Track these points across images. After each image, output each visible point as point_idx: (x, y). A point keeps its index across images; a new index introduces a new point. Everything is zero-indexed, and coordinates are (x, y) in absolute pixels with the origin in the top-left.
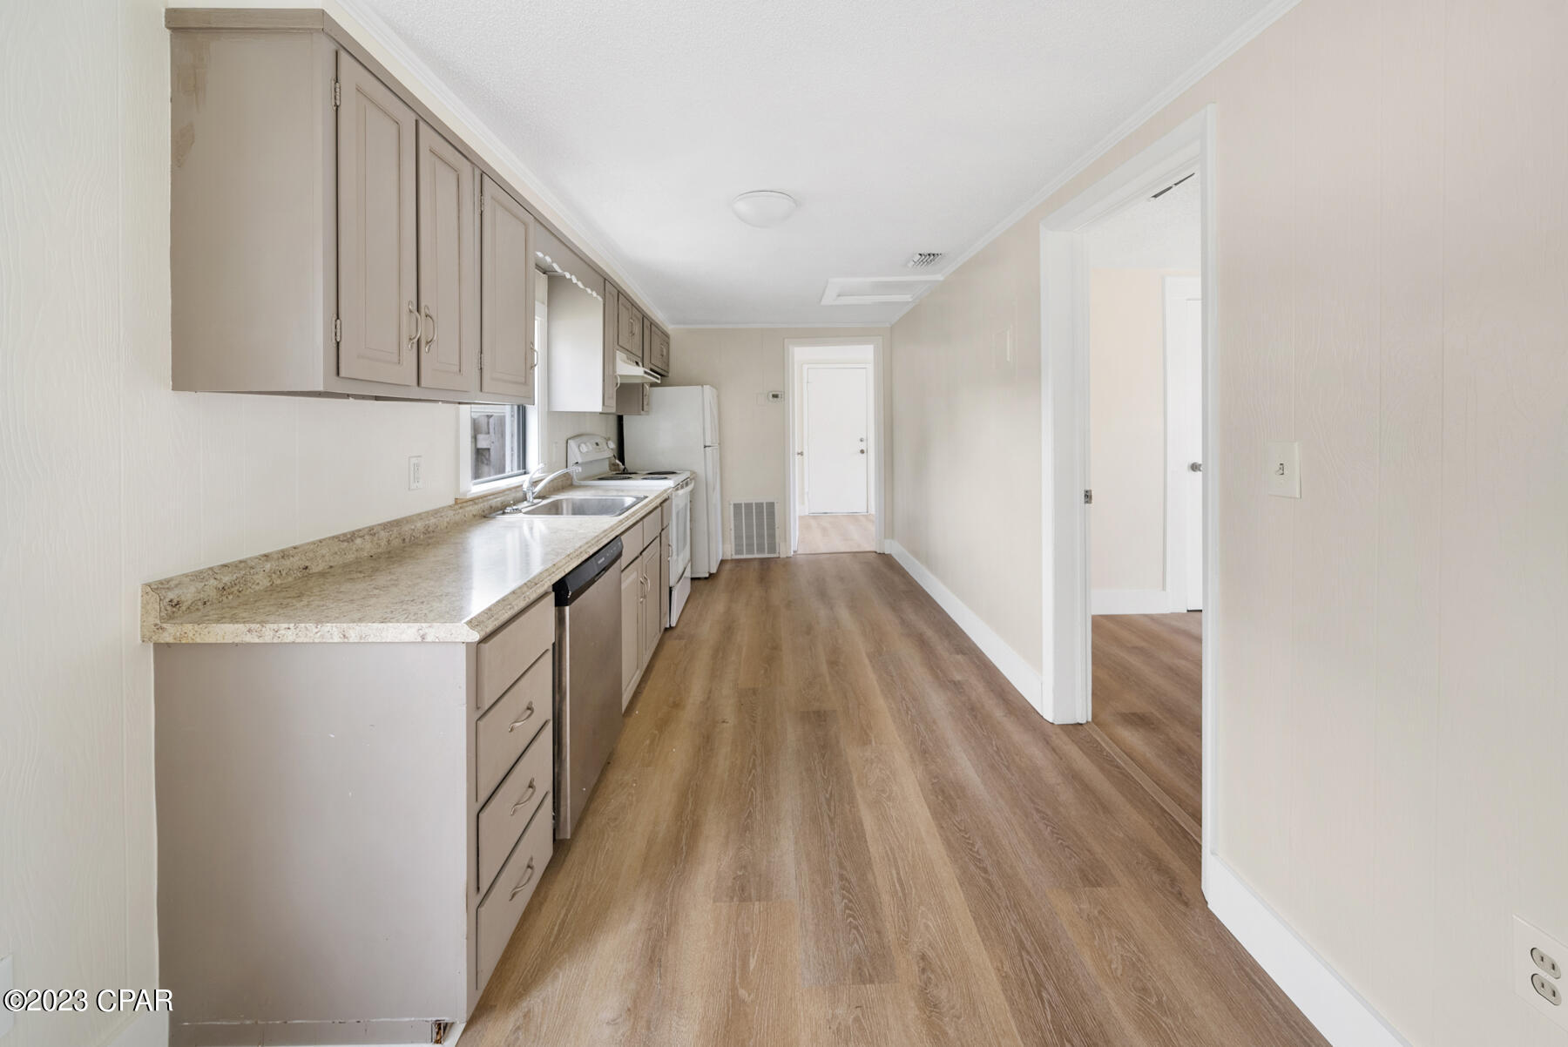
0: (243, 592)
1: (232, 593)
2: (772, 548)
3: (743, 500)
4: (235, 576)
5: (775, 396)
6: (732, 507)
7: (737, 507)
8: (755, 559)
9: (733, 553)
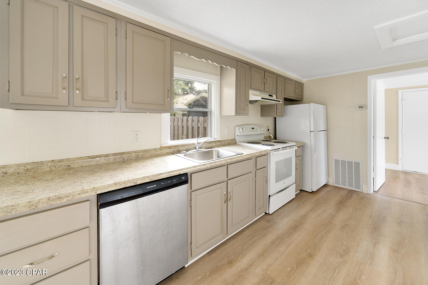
0: (37, 171)
1: (31, 171)
2: (358, 186)
3: (340, 159)
4: (33, 166)
5: (361, 107)
6: (334, 161)
7: (337, 161)
8: (347, 189)
9: (334, 183)
